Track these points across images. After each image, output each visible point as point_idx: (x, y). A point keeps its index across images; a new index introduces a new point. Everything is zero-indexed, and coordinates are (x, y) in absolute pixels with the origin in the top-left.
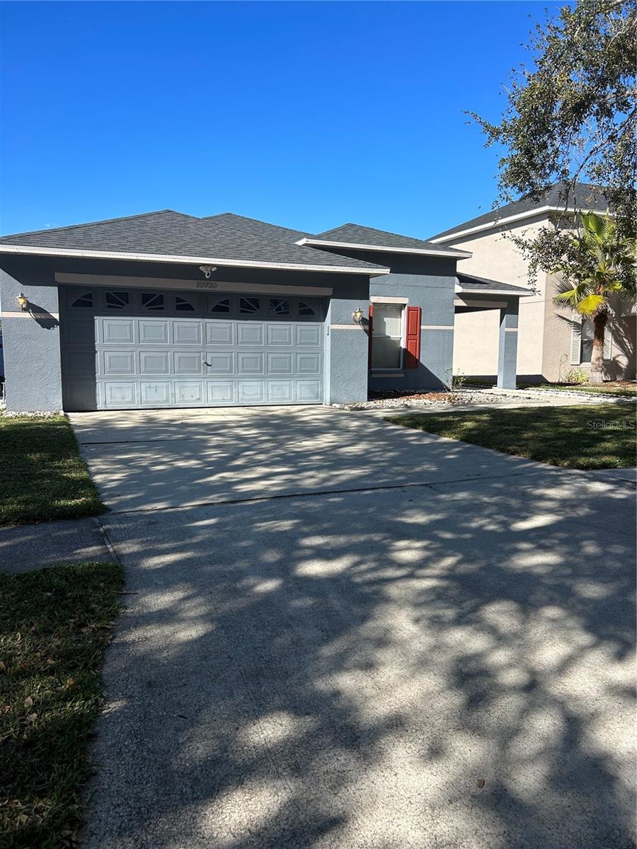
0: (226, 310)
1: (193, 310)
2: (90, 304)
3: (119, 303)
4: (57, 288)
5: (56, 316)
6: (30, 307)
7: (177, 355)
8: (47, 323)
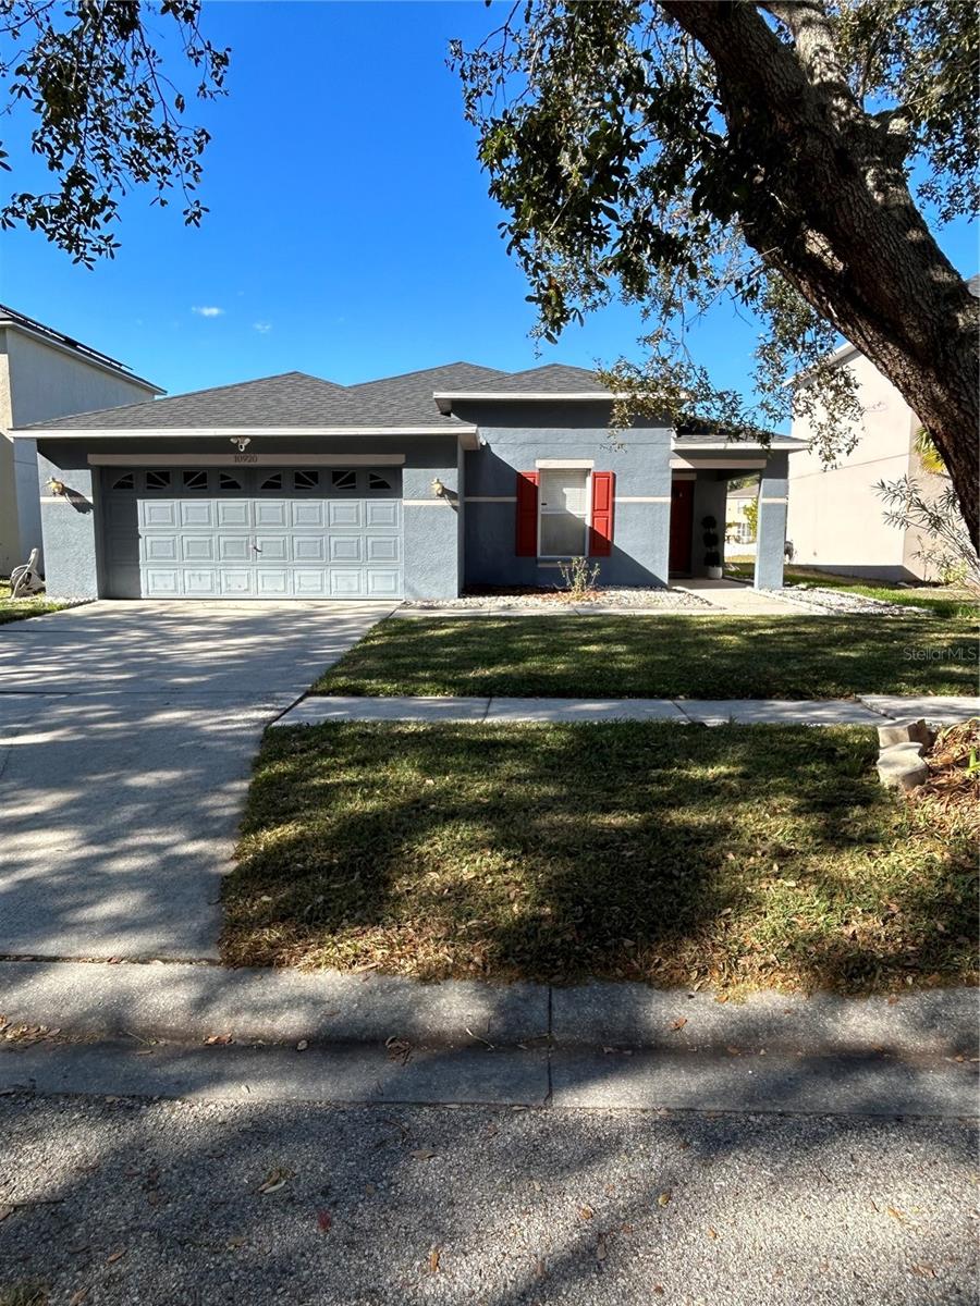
0: (278, 486)
1: (239, 487)
2: (130, 486)
3: (160, 483)
4: (89, 471)
5: (90, 499)
6: (64, 491)
7: (222, 539)
8: (82, 507)
